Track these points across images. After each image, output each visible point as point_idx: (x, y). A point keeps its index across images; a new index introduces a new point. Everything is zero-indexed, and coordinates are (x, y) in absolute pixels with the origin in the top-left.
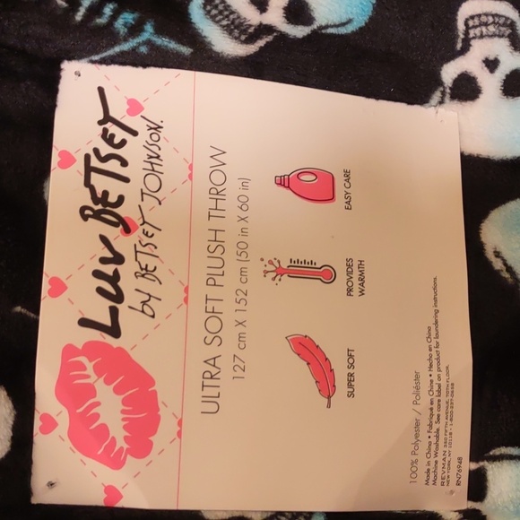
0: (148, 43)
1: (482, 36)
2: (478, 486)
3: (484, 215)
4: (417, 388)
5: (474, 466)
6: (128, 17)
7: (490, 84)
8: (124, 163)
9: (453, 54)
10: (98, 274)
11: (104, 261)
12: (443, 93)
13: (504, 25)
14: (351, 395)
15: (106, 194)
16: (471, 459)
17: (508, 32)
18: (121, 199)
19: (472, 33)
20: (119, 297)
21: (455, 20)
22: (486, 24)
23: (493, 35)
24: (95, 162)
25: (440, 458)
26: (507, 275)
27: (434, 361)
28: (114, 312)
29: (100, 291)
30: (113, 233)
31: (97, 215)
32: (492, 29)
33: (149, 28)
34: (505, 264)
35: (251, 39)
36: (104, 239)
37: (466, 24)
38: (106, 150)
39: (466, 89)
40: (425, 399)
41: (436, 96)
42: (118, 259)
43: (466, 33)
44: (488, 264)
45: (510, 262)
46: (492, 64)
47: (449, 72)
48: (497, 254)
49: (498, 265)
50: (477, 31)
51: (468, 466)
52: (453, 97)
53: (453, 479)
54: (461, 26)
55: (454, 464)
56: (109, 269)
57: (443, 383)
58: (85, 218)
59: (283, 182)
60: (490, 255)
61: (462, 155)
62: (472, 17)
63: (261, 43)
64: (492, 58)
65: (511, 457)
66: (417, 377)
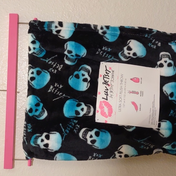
0: (113, 59)
1: (164, 58)
2: (159, 125)
3: (164, 85)
4: (150, 110)
5: (159, 122)
6: (110, 56)
7: (165, 65)
8: (109, 76)
9: (159, 60)
10: (105, 92)
11: (106, 90)
12: (158, 66)
13: (168, 56)
14: (140, 110)
15: (106, 81)
16: (159, 121)
17: (168, 57)
18: (108, 81)
19: (162, 57)
20: (108, 95)
21: (159, 55)
22: (165, 56)
23: (166, 57)
24: (105, 76)
25: (154, 121)
26: (166, 94)
27: (153, 106)
28: (107, 97)
29: (105, 94)
30: (107, 86)
31: (105, 84)
32: (166, 56)
33: (113, 57)
34: (166, 93)
35: (127, 59)
36: (106, 87)
37: (161, 56)
38: (106, 74)
39: (161, 66)
40: (152, 112)
41: (156, 67)
42: (108, 90)
43: (161, 57)
44: (163, 93)
45: (167, 93)
46: (166, 62)
47: (159, 63)
48: (165, 91)
49: (165, 93)
50: (163, 57)
51: (158, 122)
52: (159, 67)
53: (156, 124)
54: (160, 56)
55: (156, 122)
56: (106, 91)
57: (155, 110)
58: (103, 84)
59: (131, 79)
60: (164, 91)
61: (160, 76)
62: (162, 55)
63: (129, 59)
65: (164, 121)
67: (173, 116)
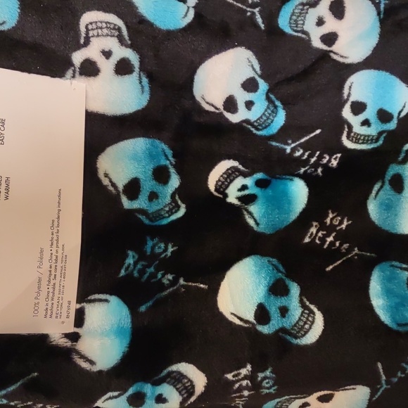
1: (98, 36)
2: (80, 319)
3: (102, 150)
4: (41, 258)
5: (78, 306)
7: (106, 67)
9: (78, 47)
12: (74, 71)
13: (114, 29)
16: (77, 302)
17: (117, 33)
19: (91, 33)
21: (78, 24)
22: (101, 28)
23: (107, 35)
25: (55, 302)
26: (111, 188)
27: (55, 241)
32: (105, 31)
34: (111, 181)
37: (87, 27)
39: (89, 69)
40: (46, 265)
41: (70, 73)
43: (87, 33)
44: (99, 181)
45: (114, 180)
46: (107, 54)
47: (78, 57)
48: (106, 175)
49: (106, 182)
50: (95, 32)
51: (75, 306)
52: (81, 74)
53: (64, 314)
54: (83, 29)
55: (65, 305)
57: (60, 255)
60: (101, 175)
61: (87, 111)
62: (91, 23)
64: (107, 50)
65: (100, 300)
66: (42, 251)
67: (136, 274)
